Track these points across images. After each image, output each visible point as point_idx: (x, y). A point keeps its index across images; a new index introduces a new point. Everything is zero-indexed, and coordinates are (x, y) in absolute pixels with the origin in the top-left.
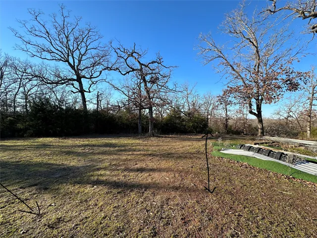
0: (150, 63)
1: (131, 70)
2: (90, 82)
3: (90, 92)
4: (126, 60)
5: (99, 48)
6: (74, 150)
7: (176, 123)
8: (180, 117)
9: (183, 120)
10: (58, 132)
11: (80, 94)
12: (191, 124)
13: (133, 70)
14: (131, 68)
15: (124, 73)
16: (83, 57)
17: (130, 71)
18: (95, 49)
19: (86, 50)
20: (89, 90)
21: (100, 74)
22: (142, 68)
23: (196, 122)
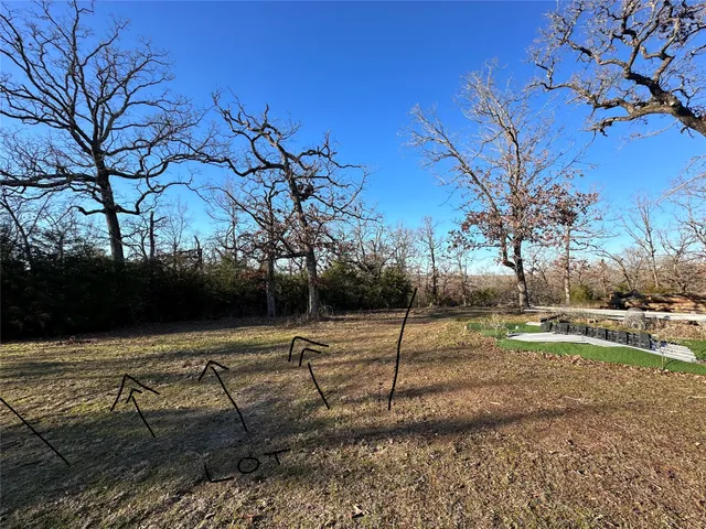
0: (304, 154)
1: (264, 165)
2: (145, 189)
3: (138, 213)
4: (253, 141)
5: (161, 104)
6: (162, 367)
7: (343, 288)
8: (352, 275)
9: (360, 281)
10: (43, 324)
11: (103, 217)
12: (380, 289)
13: (269, 166)
14: (264, 161)
15: (242, 171)
16: (116, 121)
17: (259, 168)
18: (152, 104)
19: (126, 105)
20: (137, 207)
21: (164, 168)
22: (288, 164)
23: (389, 285)
